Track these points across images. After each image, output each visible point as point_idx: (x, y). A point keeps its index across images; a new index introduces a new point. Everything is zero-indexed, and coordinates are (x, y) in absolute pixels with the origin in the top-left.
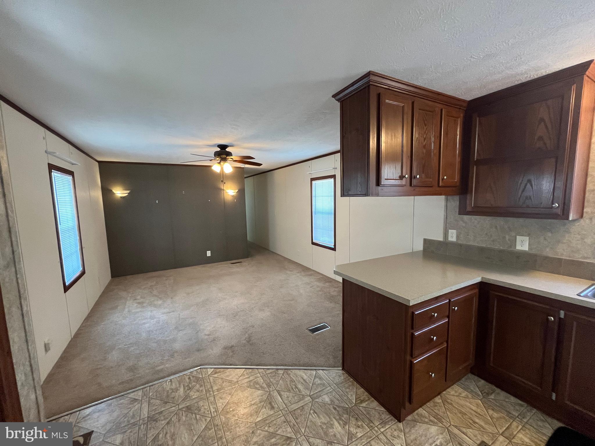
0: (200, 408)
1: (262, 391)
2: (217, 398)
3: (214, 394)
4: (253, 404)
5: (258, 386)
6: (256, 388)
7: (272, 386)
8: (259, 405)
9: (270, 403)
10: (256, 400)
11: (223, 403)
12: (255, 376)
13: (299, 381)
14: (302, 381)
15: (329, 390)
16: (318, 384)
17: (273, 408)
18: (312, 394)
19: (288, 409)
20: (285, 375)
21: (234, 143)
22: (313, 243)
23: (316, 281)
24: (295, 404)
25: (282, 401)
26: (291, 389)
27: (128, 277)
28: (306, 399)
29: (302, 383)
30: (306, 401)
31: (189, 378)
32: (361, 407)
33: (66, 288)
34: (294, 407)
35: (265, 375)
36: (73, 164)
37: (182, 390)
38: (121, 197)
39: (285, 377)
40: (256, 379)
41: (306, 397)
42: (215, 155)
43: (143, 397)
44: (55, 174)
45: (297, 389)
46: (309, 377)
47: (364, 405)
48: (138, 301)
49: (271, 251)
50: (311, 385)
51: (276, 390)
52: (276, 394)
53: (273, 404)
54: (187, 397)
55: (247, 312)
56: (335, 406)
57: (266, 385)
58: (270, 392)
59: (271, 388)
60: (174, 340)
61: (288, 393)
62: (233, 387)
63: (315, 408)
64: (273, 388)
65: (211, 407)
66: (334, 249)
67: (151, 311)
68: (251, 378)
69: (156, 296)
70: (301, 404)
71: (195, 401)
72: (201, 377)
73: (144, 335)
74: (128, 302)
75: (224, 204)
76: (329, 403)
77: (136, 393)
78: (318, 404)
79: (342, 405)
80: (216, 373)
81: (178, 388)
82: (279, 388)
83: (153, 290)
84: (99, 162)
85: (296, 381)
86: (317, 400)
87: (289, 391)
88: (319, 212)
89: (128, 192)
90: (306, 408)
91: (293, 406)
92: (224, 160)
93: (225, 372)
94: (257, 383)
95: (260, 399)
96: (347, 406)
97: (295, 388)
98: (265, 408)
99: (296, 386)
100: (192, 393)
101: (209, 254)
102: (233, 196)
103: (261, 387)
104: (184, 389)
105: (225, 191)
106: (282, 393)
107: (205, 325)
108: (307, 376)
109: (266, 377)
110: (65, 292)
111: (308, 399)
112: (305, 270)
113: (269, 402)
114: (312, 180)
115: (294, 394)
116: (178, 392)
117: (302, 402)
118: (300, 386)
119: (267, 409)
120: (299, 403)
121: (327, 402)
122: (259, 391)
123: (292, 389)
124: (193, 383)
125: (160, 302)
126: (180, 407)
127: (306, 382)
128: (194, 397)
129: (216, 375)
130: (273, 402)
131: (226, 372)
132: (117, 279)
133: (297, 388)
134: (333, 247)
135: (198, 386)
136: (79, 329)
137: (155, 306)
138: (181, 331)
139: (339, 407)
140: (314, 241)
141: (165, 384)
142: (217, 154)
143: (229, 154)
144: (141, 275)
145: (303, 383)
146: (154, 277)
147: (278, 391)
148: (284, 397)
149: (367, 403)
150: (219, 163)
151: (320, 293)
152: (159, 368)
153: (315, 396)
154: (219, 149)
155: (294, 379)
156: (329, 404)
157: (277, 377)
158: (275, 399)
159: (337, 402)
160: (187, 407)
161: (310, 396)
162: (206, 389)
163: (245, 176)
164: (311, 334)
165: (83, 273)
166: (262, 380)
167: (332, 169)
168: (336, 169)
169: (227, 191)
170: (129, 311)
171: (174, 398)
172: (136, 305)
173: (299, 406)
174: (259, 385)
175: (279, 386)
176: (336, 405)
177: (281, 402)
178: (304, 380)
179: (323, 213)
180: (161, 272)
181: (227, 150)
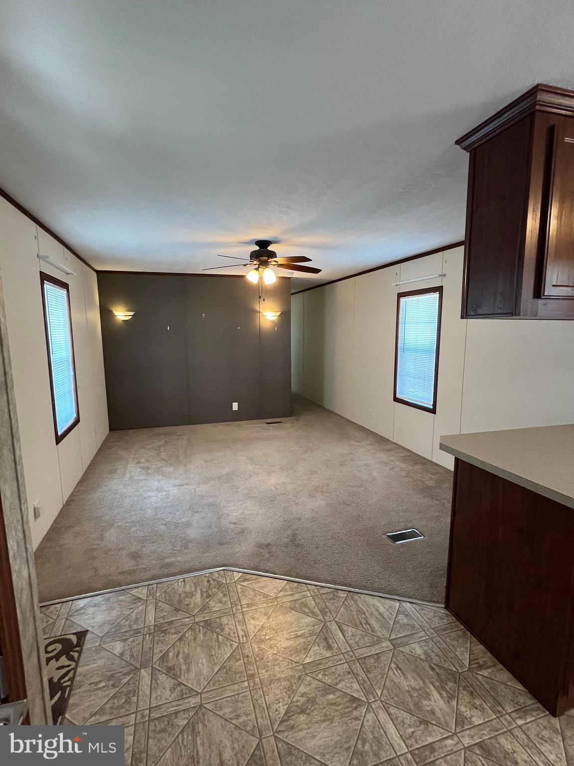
0: (223, 626)
1: (313, 619)
2: (246, 617)
3: (243, 610)
4: (299, 636)
5: (307, 611)
6: (304, 613)
7: (329, 614)
8: (309, 639)
9: (326, 639)
10: (303, 631)
11: (256, 626)
12: (303, 593)
13: (372, 614)
14: (376, 613)
15: (421, 637)
16: (404, 624)
17: (329, 647)
18: (393, 637)
19: (353, 652)
20: (349, 602)
21: (281, 237)
22: (396, 399)
23: (397, 460)
24: (365, 648)
25: (345, 640)
26: (358, 623)
27: (130, 432)
28: (384, 645)
29: (376, 617)
30: (383, 647)
31: (208, 581)
32: (479, 676)
33: (59, 439)
34: (363, 652)
35: (317, 595)
36: (68, 274)
37: (198, 595)
38: (123, 321)
39: (349, 604)
40: (304, 600)
41: (384, 640)
42: (251, 257)
43: (149, 596)
44: (48, 286)
45: (368, 626)
46: (388, 610)
47: (485, 673)
48: (142, 465)
49: (325, 409)
50: (392, 623)
51: (335, 621)
52: (334, 627)
53: (330, 641)
54: (205, 608)
55: (291, 496)
56: (433, 665)
57: (320, 610)
58: (325, 623)
59: (326, 616)
60: (188, 524)
61: (354, 629)
62: (270, 605)
63: (398, 661)
64: (330, 617)
65: (239, 628)
66: (433, 411)
67: (159, 481)
68: (297, 596)
69: (163, 460)
70: (375, 650)
71: (216, 615)
72: (225, 582)
73: (150, 512)
74: (129, 465)
75: (259, 334)
76: (423, 657)
77: (139, 590)
78: (405, 656)
79: (446, 666)
80: (245, 580)
81: (194, 593)
82: (340, 620)
83: (161, 452)
84: (97, 272)
85: (366, 613)
86: (402, 649)
87: (356, 626)
88: (409, 350)
89: (132, 313)
90: (383, 658)
91: (361, 651)
92: (265, 264)
93: (257, 580)
94: (306, 605)
95: (310, 630)
96: (454, 669)
97: (364, 623)
98: (319, 646)
99: (366, 621)
100: (212, 604)
101: (235, 406)
102: (273, 321)
103: (312, 612)
104: (202, 595)
105: (261, 314)
106: (345, 628)
107: (230, 508)
108: (384, 608)
109: (319, 598)
110: (57, 444)
111: (386, 644)
112: (381, 441)
113: (324, 637)
114: (401, 295)
115: (364, 633)
116: (194, 598)
117: (377, 647)
118: (373, 622)
119: (321, 647)
120: (373, 649)
121: (419, 655)
122: (309, 618)
123: (361, 623)
124: (214, 590)
125: (170, 469)
126: (197, 620)
127: (383, 617)
128: (214, 609)
129: (245, 584)
130: (331, 639)
131: (259, 582)
132: (116, 434)
133: (369, 624)
134: (432, 407)
135: (221, 595)
136: (72, 495)
137: (163, 474)
138: (197, 514)
139: (440, 667)
140: (398, 396)
141: (176, 584)
142: (254, 256)
143: (272, 255)
144: (145, 430)
145: (379, 617)
146: (163, 434)
147: (337, 623)
148: (348, 634)
149: (490, 670)
150: (257, 269)
151: (407, 480)
152: (167, 560)
153: (399, 641)
154: (257, 248)
155: (364, 609)
156: (421, 659)
157: (336, 601)
158: (334, 635)
159: (436, 659)
160: (206, 621)
161: (390, 641)
162: (232, 601)
163: (292, 291)
164: (391, 543)
165: (77, 421)
166: (313, 602)
167: (437, 276)
168: (445, 275)
169: (265, 314)
170: (131, 478)
171: (188, 605)
172: (139, 470)
173: (372, 653)
174: (309, 608)
175: (339, 616)
176: (435, 664)
177: (344, 642)
178: (380, 614)
179: (416, 350)
180: (171, 429)
181: (269, 248)
